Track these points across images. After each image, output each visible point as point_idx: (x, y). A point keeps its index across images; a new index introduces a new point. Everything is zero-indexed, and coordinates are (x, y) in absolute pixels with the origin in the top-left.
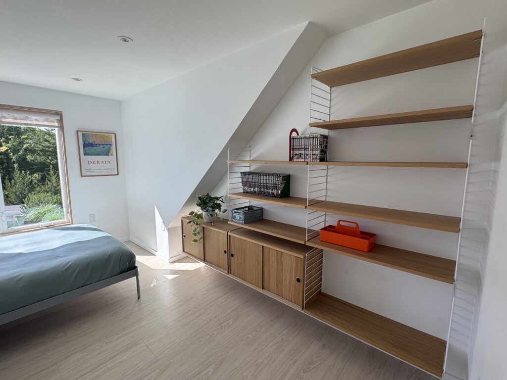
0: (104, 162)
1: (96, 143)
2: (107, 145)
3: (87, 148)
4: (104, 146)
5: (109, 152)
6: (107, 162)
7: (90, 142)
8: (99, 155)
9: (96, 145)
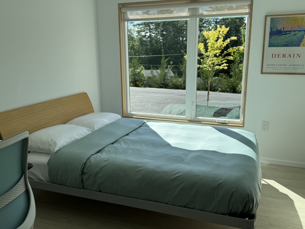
0: (292, 56)
1: (285, 30)
2: (299, 31)
3: (274, 37)
4: (296, 32)
5: (301, 41)
6: (295, 56)
7: (279, 29)
8: (286, 45)
9: (286, 32)
